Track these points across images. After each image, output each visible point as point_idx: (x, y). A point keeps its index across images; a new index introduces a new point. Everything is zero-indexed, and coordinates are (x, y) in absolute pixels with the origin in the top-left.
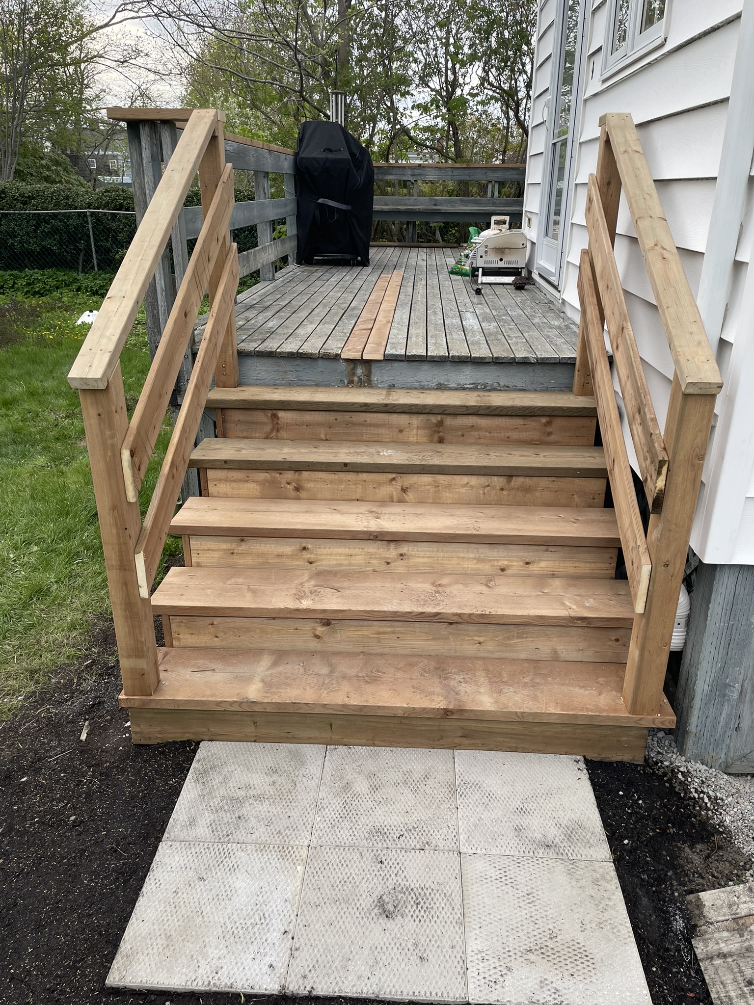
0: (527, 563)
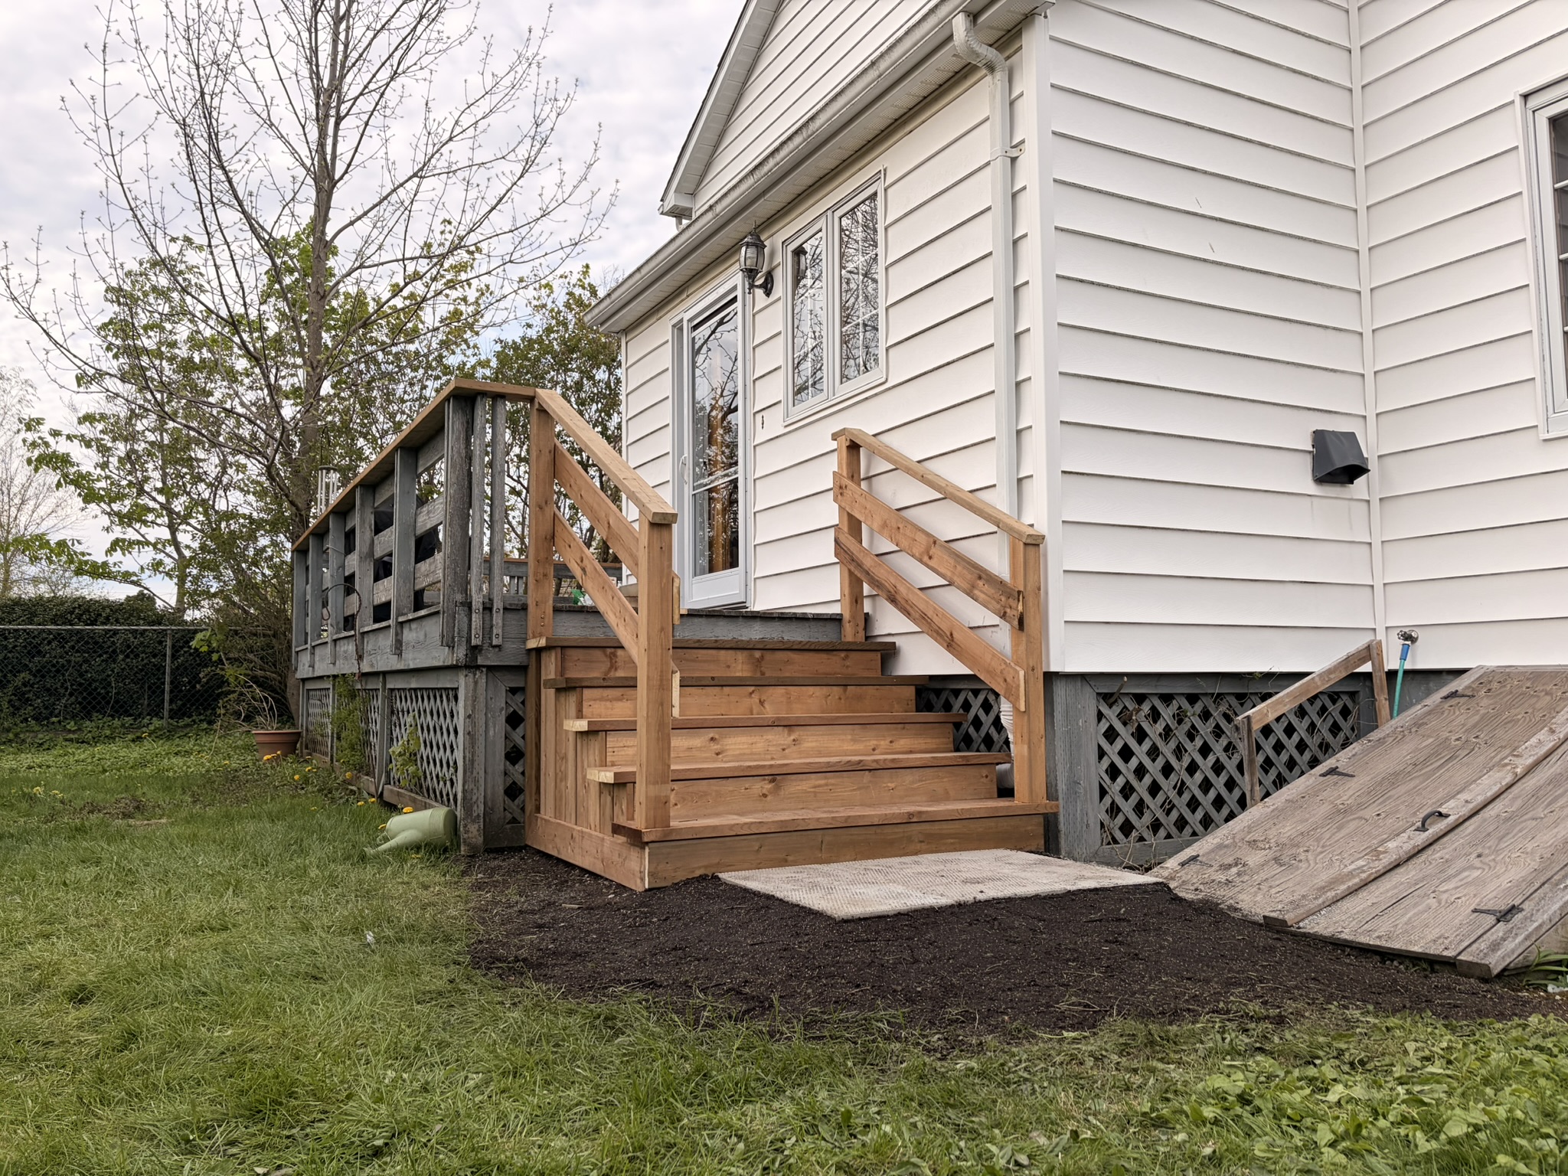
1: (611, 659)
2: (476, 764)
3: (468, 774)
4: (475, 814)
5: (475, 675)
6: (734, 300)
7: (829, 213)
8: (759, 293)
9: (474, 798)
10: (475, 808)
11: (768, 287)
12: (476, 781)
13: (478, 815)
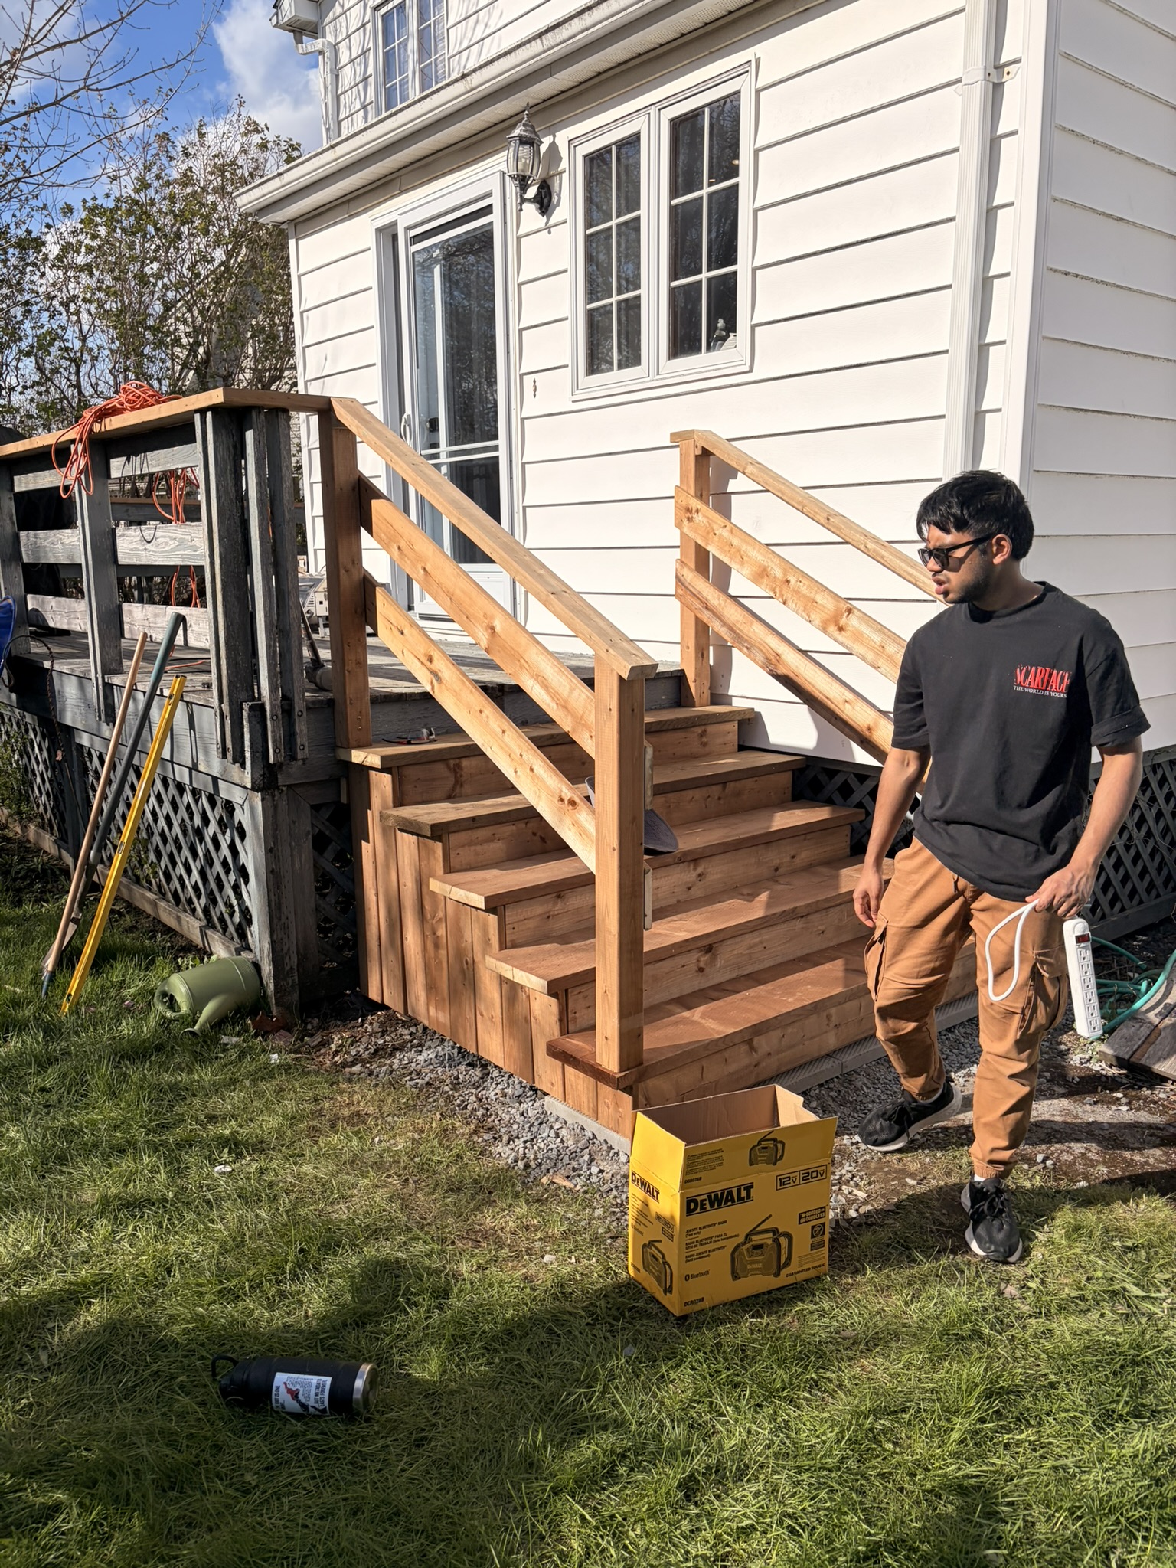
0: (793, 857)
1: (455, 772)
2: (284, 909)
3: (275, 921)
4: (287, 968)
5: (273, 796)
6: (488, 210)
7: (653, 110)
8: (530, 209)
9: (285, 949)
10: (287, 960)
11: (545, 202)
12: (285, 928)
13: (291, 968)
